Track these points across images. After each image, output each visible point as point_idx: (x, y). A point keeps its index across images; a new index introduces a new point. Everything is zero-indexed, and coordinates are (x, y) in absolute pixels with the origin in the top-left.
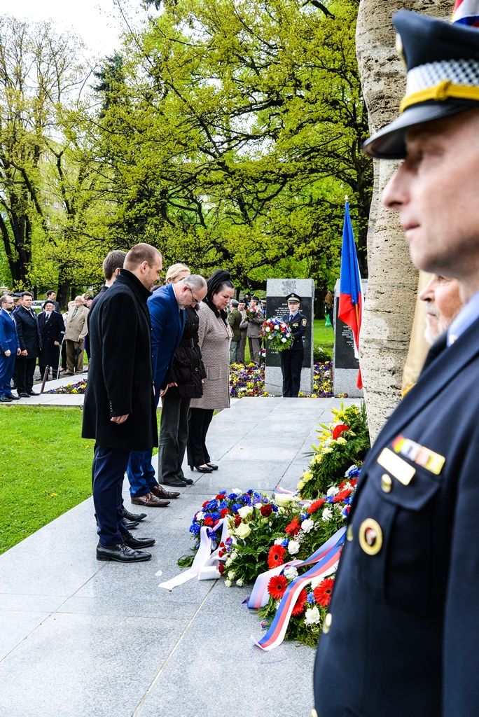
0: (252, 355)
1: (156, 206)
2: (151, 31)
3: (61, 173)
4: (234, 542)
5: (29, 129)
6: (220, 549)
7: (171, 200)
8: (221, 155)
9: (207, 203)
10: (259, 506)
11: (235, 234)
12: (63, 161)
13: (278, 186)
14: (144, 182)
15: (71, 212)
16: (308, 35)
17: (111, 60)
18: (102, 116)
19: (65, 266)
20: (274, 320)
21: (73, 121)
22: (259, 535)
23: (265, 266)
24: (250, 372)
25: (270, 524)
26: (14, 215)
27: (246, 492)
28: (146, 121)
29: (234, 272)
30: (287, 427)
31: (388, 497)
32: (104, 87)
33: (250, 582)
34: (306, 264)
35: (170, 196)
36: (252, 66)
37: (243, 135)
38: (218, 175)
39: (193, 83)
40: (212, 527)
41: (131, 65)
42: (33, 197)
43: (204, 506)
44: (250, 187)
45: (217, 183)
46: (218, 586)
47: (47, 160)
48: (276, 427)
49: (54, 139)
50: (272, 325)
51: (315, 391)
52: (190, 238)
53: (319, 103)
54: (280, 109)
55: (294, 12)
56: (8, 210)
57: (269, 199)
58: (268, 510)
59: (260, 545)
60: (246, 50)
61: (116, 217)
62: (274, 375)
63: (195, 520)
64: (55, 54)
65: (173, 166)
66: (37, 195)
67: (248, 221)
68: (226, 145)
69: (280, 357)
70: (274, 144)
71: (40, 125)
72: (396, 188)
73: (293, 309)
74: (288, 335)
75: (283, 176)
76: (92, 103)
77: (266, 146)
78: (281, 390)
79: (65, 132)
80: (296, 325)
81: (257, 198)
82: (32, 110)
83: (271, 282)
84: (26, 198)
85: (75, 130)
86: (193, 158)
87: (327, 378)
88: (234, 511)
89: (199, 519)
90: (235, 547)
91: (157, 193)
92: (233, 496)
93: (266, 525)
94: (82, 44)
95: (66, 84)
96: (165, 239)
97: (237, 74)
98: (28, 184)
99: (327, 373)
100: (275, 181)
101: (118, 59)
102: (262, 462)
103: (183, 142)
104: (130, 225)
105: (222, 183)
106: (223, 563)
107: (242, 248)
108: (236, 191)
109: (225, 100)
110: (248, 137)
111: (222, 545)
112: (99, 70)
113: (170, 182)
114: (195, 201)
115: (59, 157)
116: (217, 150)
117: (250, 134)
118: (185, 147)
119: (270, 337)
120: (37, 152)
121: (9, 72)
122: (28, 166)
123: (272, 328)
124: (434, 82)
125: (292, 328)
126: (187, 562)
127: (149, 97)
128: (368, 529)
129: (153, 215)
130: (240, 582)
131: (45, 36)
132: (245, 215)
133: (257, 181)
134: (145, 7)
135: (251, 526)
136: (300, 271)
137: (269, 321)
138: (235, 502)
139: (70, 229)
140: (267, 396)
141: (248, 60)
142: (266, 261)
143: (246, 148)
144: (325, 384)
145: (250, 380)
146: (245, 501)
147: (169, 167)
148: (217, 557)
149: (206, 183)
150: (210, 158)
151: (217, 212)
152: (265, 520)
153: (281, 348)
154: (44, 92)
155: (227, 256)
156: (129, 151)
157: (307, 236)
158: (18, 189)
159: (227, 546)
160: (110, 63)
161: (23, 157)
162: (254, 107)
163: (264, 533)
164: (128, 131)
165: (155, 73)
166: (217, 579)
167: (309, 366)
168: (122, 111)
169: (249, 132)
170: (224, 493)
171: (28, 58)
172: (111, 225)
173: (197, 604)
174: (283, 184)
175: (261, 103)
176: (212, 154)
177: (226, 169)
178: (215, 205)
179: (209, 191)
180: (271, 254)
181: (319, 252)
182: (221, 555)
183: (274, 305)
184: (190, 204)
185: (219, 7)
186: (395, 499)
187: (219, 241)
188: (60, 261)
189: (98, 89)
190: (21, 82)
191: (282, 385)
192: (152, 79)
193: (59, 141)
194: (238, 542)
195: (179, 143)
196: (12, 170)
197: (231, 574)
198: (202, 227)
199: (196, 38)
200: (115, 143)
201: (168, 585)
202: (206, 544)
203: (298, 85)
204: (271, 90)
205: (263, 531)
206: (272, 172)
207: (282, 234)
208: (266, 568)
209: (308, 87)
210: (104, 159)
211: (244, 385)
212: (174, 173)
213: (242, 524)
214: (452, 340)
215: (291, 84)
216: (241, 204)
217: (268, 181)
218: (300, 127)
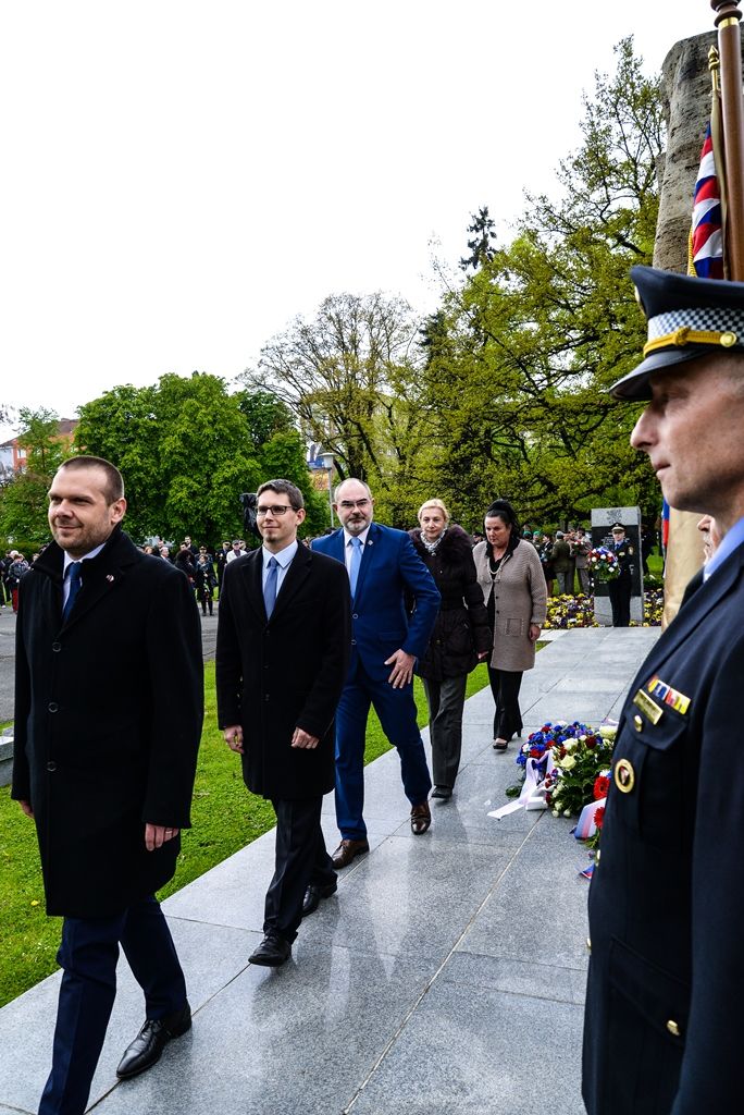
0: (581, 585)
1: (480, 446)
2: (470, 287)
3: (392, 423)
4: (560, 774)
5: (363, 387)
6: (546, 780)
7: (495, 439)
8: (540, 392)
9: (530, 439)
10: (583, 738)
11: (559, 467)
12: (394, 413)
13: (599, 417)
14: (468, 424)
15: (402, 458)
16: (620, 273)
17: (434, 318)
18: (427, 368)
19: (397, 509)
20: (600, 550)
21: (401, 375)
22: (585, 766)
23: (592, 496)
24: (579, 603)
25: (596, 755)
26: (352, 465)
27: (572, 724)
28: (468, 368)
29: (560, 504)
30: (617, 658)
31: (639, 737)
32: (428, 342)
33: (576, 814)
34: (634, 490)
35: (493, 435)
36: (567, 307)
37: (561, 371)
38: (538, 412)
39: (511, 329)
40: (539, 758)
41: (452, 320)
42: (369, 449)
43: (530, 738)
44: (571, 421)
45: (538, 419)
46: (546, 817)
47: (380, 413)
48: (606, 658)
49: (385, 394)
50: (598, 555)
51: (647, 620)
52: (514, 473)
53: (635, 334)
54: (596, 344)
55: (604, 255)
56: (347, 461)
57: (591, 430)
58: (593, 741)
59: (586, 777)
60: (560, 293)
61: (442, 460)
62: (603, 606)
63: (522, 752)
64: (384, 319)
65: (494, 406)
66: (372, 445)
67: (572, 453)
68: (545, 382)
69: (607, 587)
70: (593, 376)
71: (372, 383)
72: (644, 430)
73: (618, 539)
74: (615, 564)
75: (603, 406)
76: (418, 357)
77: (585, 380)
78: (611, 620)
79: (393, 387)
80: (622, 554)
81: (579, 430)
82: (365, 370)
83: (595, 512)
84: (362, 449)
85: (403, 383)
86: (514, 398)
87: (659, 607)
88: (559, 743)
89: (525, 751)
90: (561, 779)
91: (482, 433)
92: (558, 728)
93: (592, 756)
94: (409, 307)
95: (395, 343)
96: (490, 476)
97: (554, 315)
98: (363, 437)
99: (659, 601)
100: (596, 413)
101: (440, 316)
102: (591, 693)
103: (503, 383)
104: (456, 466)
105: (542, 419)
106: (550, 793)
107: (566, 480)
108: (557, 426)
109: (542, 341)
110: (566, 373)
111: (549, 776)
112: (423, 328)
113: (492, 423)
114: (517, 438)
115: (389, 408)
116: (537, 388)
117: (568, 369)
118: (506, 387)
119: (596, 567)
120: (371, 407)
121: (345, 340)
122: (363, 420)
123: (599, 558)
124: (673, 330)
125: (619, 557)
126: (515, 793)
127: (470, 346)
128: (622, 768)
129: (477, 455)
130: (567, 813)
131: (375, 306)
132: (568, 447)
133: (577, 414)
134: (463, 268)
135: (576, 757)
136: (629, 498)
137: (594, 551)
138: (560, 734)
139: (402, 474)
140: (597, 626)
141: (563, 302)
142: (591, 491)
143: (566, 383)
144: (658, 612)
145: (579, 611)
146: (570, 733)
147: (492, 408)
148: (544, 788)
149: (527, 420)
150: (531, 396)
151: (539, 448)
152: (589, 752)
153: (608, 578)
154: (375, 353)
155: (552, 488)
156: (452, 397)
157: (631, 464)
158: (354, 442)
159: (553, 778)
160: (433, 321)
161: (358, 413)
162: (571, 344)
163: (590, 765)
164: (452, 378)
165: (475, 324)
166: (544, 810)
167: (639, 595)
168: (445, 362)
169: (569, 368)
170: (550, 725)
171: (362, 326)
172: (438, 468)
173: (525, 833)
174: (605, 415)
175: (577, 340)
176: (533, 393)
177: (546, 405)
178: (536, 441)
179: (531, 427)
180: (596, 484)
181: (645, 479)
182: (547, 786)
183: (600, 535)
184: (513, 441)
185: (532, 258)
186: (646, 739)
187: (543, 474)
188: (393, 504)
189: (423, 344)
190: (356, 347)
191: (611, 614)
192: (472, 330)
193: (388, 394)
194: (564, 773)
195: (499, 385)
196: (350, 424)
197: (558, 805)
198: (526, 463)
199: (511, 289)
200: (439, 391)
201: (498, 814)
202: (533, 776)
203: (613, 319)
204: (586, 327)
205: (589, 762)
206: (592, 404)
207: (606, 463)
208: (592, 799)
209: (623, 320)
210: (430, 407)
211: (574, 616)
212: (496, 414)
213: (567, 757)
214: (706, 577)
215: (605, 319)
216: (564, 437)
217: (588, 413)
218: (618, 358)
